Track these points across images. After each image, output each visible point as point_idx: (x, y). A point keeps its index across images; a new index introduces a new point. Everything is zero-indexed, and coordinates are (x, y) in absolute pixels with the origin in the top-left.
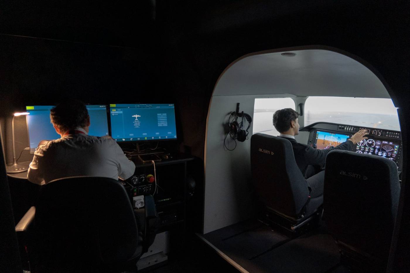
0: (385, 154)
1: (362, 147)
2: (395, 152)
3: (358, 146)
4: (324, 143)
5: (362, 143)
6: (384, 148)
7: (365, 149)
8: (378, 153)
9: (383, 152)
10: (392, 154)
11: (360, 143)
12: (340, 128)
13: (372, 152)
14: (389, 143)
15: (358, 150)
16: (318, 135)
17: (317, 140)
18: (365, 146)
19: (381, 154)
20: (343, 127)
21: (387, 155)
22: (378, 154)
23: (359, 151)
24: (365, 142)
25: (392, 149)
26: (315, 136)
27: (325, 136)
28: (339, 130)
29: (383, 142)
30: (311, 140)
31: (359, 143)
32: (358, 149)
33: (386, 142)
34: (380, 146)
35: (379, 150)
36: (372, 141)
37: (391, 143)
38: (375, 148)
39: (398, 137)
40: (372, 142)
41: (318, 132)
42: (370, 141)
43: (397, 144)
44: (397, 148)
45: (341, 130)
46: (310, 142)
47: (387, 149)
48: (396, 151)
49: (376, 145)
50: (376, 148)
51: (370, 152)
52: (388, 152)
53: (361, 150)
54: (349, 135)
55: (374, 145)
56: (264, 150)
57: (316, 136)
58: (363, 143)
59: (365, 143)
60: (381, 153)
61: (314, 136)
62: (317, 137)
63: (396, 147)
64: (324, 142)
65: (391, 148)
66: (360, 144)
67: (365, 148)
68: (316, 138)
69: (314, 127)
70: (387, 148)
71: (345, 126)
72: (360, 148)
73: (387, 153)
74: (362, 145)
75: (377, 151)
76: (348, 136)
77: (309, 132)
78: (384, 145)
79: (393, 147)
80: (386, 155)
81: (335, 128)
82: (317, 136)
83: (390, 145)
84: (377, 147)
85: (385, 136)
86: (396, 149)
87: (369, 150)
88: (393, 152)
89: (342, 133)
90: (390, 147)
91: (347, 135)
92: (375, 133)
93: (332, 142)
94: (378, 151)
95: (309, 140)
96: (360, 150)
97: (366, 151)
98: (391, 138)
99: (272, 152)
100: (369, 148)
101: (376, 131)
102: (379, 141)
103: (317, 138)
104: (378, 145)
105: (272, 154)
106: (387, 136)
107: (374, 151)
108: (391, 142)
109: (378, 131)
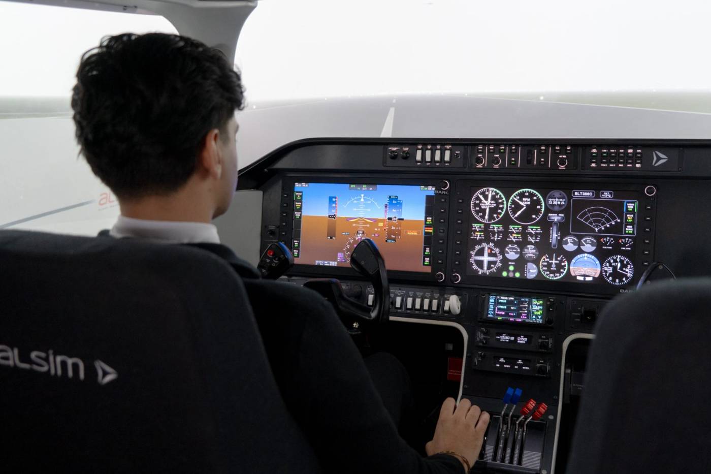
0: (592, 244)
1: (496, 228)
2: (629, 229)
3: (476, 226)
4: (331, 234)
5: (493, 211)
6: (581, 217)
7: (506, 233)
8: (560, 242)
9: (580, 237)
10: (616, 239)
11: (484, 211)
12: (394, 157)
13: (535, 244)
14: (598, 196)
15: (480, 242)
16: (300, 201)
17: (299, 221)
18: (506, 221)
19: (576, 247)
20: (406, 149)
21: (599, 245)
22: (565, 247)
23: (484, 245)
24: (502, 203)
25: (614, 218)
26: (289, 205)
27: (332, 200)
28: (391, 165)
29: (576, 194)
30: (272, 228)
31: (477, 212)
32: (478, 236)
33: (587, 194)
34: (565, 210)
35: (564, 229)
36: (531, 195)
37: (607, 195)
38: (546, 224)
39: (638, 166)
40: (532, 201)
41: (297, 185)
42: (522, 196)
43: (631, 197)
44: (633, 212)
45: (400, 163)
46: (272, 233)
47: (595, 221)
48: (632, 224)
49: (548, 210)
50: (551, 224)
51: (531, 243)
52: (600, 231)
53: (493, 241)
54: (433, 185)
55: (543, 210)
56: (34, 355)
57: (293, 205)
58: (497, 208)
59: (502, 209)
60: (574, 243)
61: (282, 206)
62: (300, 210)
63: (631, 206)
64: (332, 227)
65: (610, 214)
66: (483, 217)
67: (506, 228)
68: (293, 214)
69: (282, 164)
70: (592, 216)
71: (413, 143)
72: (486, 230)
73: (598, 238)
74: (491, 218)
75: (555, 235)
76: (430, 188)
77: (259, 194)
78: (582, 204)
79: (619, 210)
80: (594, 248)
81: (372, 160)
82: (298, 205)
83: (606, 203)
84: (555, 218)
85: (585, 165)
86: (630, 217)
87: (524, 233)
88: (618, 228)
89: (405, 176)
90: (606, 212)
91: (426, 185)
92: (546, 162)
93: (366, 223)
94: (563, 236)
95: (264, 227)
96: (487, 240)
97: (512, 242)
98: (610, 173)
99: (100, 365)
100: (525, 228)
101: (546, 151)
102: (556, 193)
103: (297, 214)
104: (556, 209)
105: (108, 375)
106: (593, 165)
107: (546, 235)
108: (607, 190)
109: (554, 151)
